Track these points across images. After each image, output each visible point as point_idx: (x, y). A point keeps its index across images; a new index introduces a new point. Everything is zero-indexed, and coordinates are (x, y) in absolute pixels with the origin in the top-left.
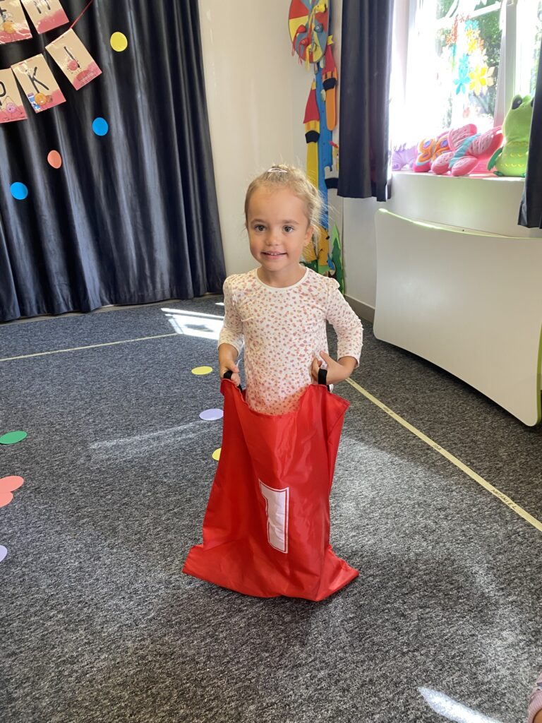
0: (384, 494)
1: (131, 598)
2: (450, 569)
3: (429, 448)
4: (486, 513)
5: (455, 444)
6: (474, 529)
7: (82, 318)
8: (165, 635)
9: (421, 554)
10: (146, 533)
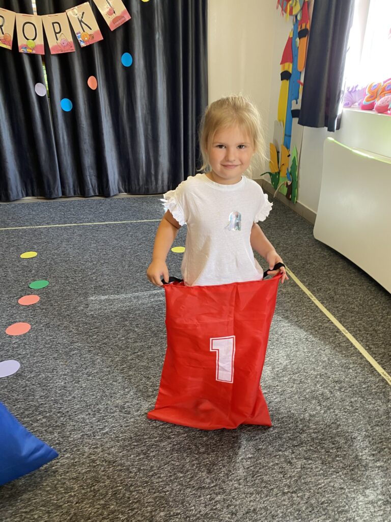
0: (295, 363)
1: (94, 415)
2: (334, 431)
3: (338, 331)
4: (373, 390)
5: (360, 330)
6: (361, 402)
7: (103, 201)
8: (112, 447)
9: (314, 416)
10: (115, 368)
